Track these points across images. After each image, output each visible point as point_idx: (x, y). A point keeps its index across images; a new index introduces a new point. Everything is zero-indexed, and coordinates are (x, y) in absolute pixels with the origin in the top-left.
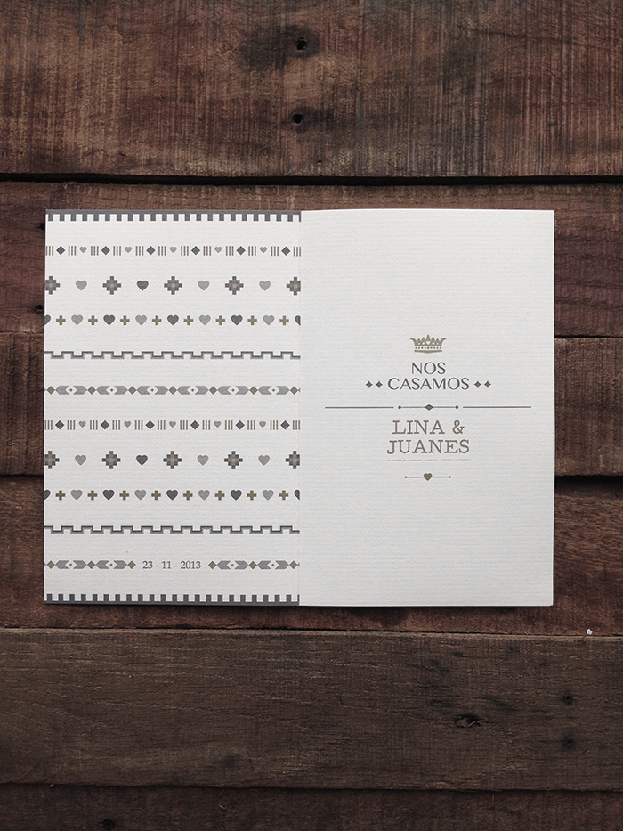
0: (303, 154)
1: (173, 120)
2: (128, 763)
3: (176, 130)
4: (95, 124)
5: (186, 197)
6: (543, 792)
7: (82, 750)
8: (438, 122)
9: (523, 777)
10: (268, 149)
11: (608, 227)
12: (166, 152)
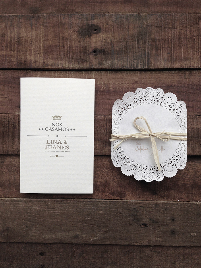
0: (96, 62)
1: (59, 52)
2: (47, 236)
3: (59, 55)
4: (36, 54)
5: (63, 75)
6: (166, 246)
7: (34, 233)
8: (135, 52)
9: (160, 242)
10: (86, 61)
11: (185, 83)
12: (57, 62)
